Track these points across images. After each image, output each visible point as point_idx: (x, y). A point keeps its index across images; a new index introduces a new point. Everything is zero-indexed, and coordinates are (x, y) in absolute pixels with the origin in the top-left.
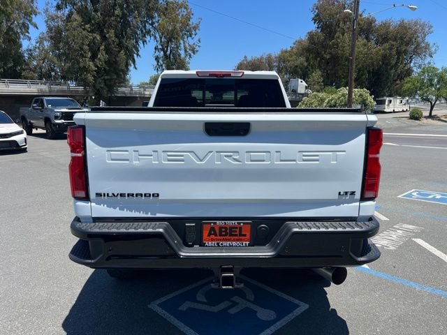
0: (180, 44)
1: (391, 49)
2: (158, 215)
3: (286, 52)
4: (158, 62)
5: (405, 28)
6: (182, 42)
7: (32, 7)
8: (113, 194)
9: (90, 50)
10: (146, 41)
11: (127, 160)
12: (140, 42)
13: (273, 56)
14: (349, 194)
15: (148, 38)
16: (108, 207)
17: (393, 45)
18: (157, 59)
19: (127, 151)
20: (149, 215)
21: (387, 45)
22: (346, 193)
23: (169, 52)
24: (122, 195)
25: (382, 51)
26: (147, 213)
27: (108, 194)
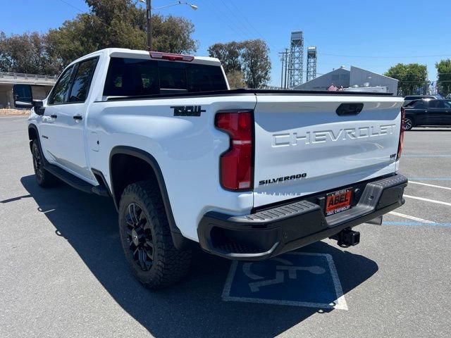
1: (165, 41)
2: (302, 194)
3: (56, 32)
5: (174, 24)
8: (274, 180)
11: (288, 143)
13: (40, 35)
16: (267, 194)
17: (166, 39)
19: (288, 134)
20: (296, 196)
21: (160, 38)
22: (393, 156)
24: (280, 180)
25: (157, 43)
26: (294, 195)
27: (270, 181)
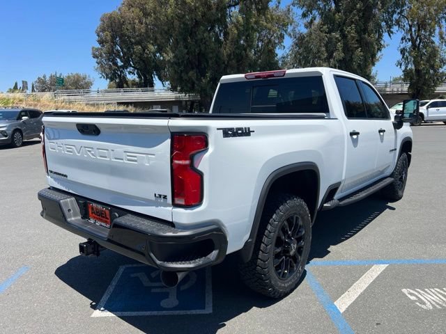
0: (434, 30)
4: (404, 54)
6: (437, 28)
7: (288, 18)
9: (327, 51)
10: (392, 32)
12: (385, 35)
14: (162, 197)
15: (395, 28)
18: (403, 51)
19: (54, 143)
22: (160, 196)
23: (418, 42)
